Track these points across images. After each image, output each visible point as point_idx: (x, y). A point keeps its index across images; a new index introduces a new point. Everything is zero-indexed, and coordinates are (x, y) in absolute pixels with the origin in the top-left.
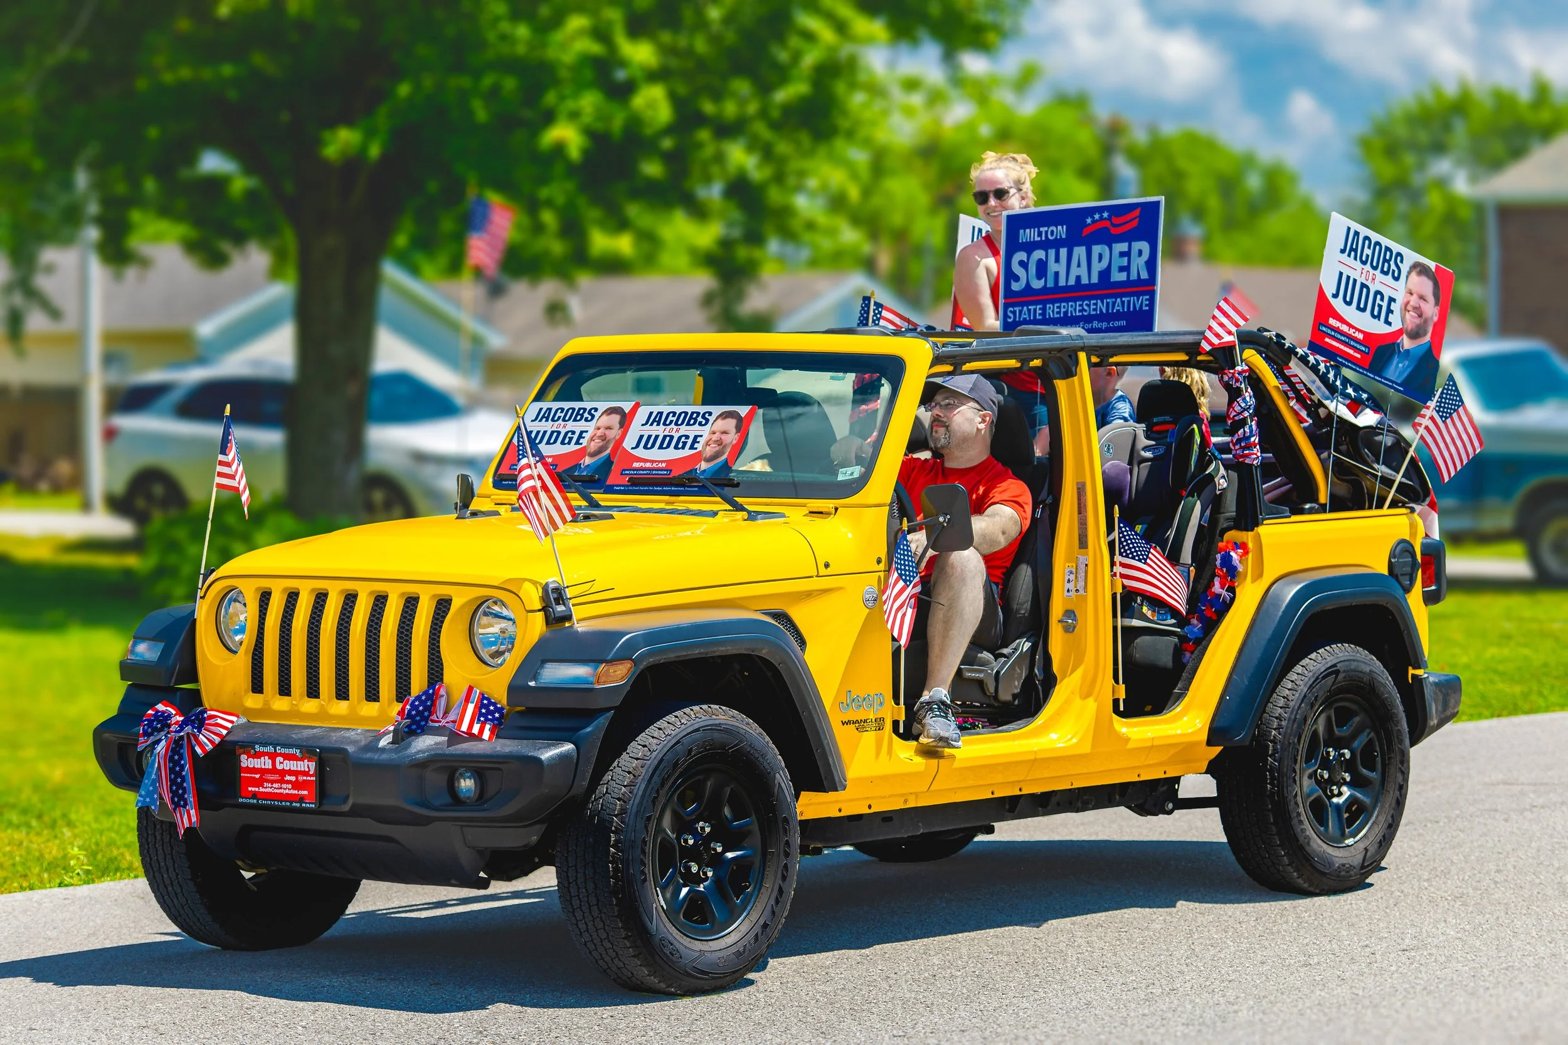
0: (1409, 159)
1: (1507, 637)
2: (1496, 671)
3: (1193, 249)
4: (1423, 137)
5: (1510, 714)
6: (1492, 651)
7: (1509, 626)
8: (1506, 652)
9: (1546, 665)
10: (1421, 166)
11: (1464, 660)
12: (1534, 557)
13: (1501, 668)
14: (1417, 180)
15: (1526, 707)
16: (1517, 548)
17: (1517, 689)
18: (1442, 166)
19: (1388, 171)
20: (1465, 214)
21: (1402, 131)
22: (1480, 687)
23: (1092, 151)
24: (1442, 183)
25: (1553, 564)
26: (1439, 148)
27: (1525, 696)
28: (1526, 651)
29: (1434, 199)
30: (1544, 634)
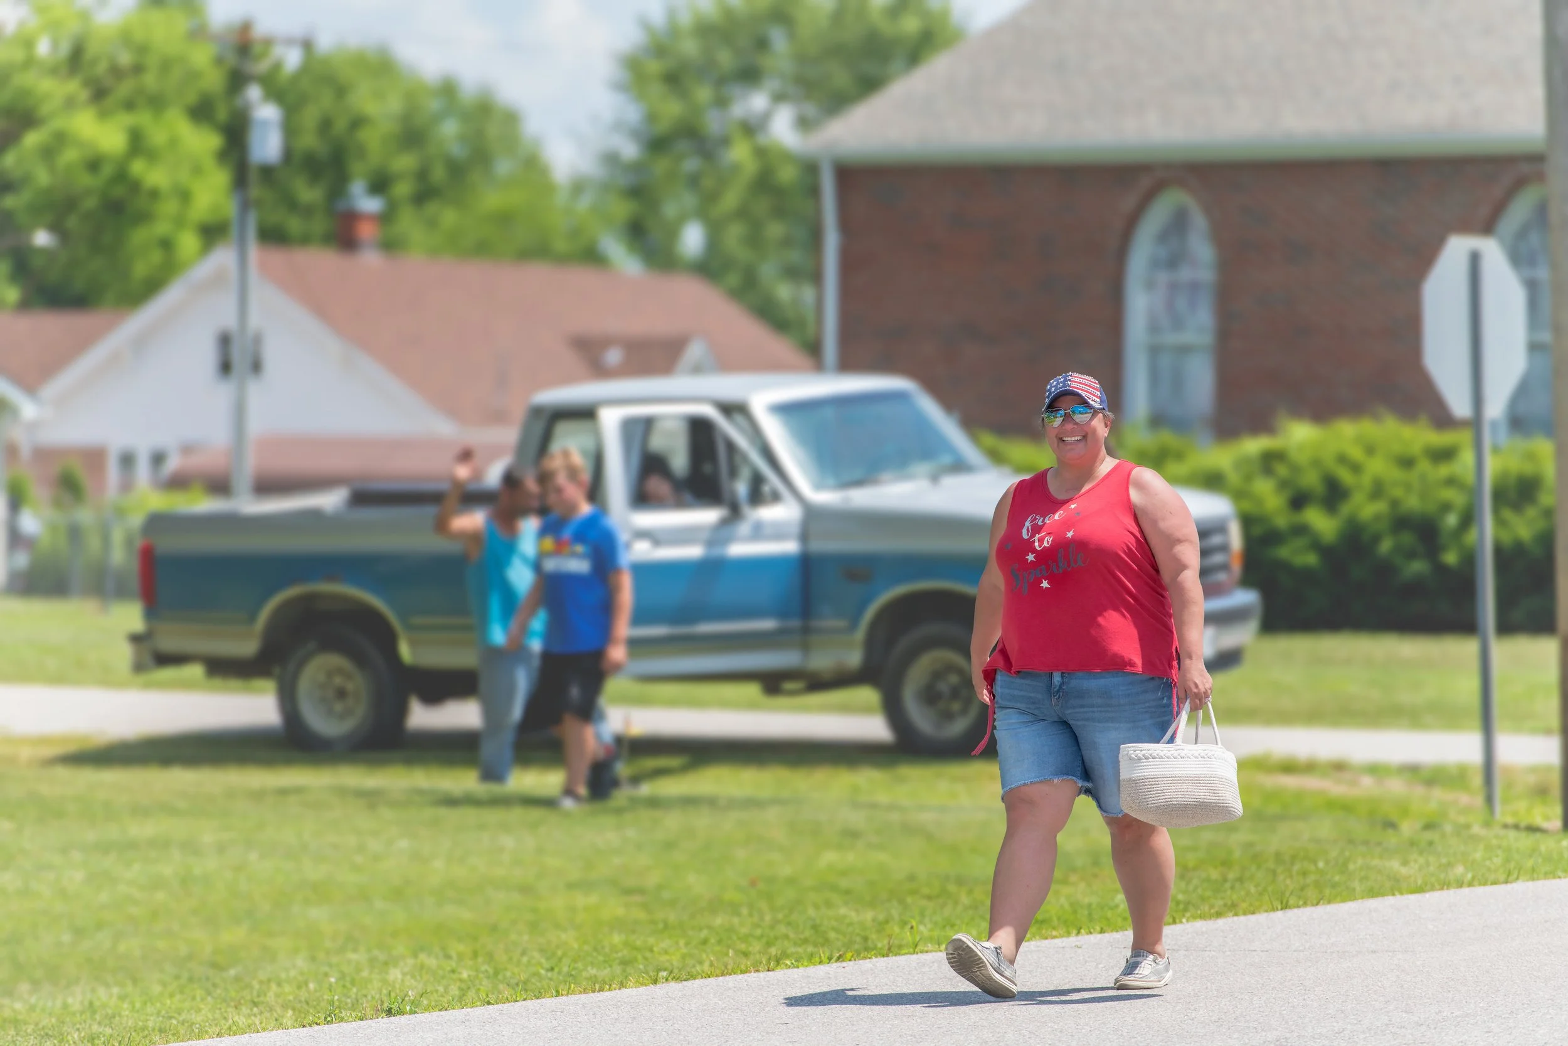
0: (703, 94)
1: (851, 835)
2: (834, 888)
3: (366, 231)
4: (725, 59)
5: (858, 955)
6: (830, 857)
7: (857, 819)
8: (850, 858)
9: (912, 878)
10: (722, 102)
11: (786, 870)
12: (893, 710)
13: (844, 883)
14: (713, 123)
15: (882, 943)
16: (868, 695)
17: (868, 915)
18: (757, 101)
19: (672, 109)
20: (787, 175)
21: (690, 48)
22: (811, 912)
23: (213, 80)
24: (751, 128)
25: (921, 719)
26: (749, 76)
27: (881, 926)
28: (882, 857)
29: (740, 153)
30: (909, 830)
